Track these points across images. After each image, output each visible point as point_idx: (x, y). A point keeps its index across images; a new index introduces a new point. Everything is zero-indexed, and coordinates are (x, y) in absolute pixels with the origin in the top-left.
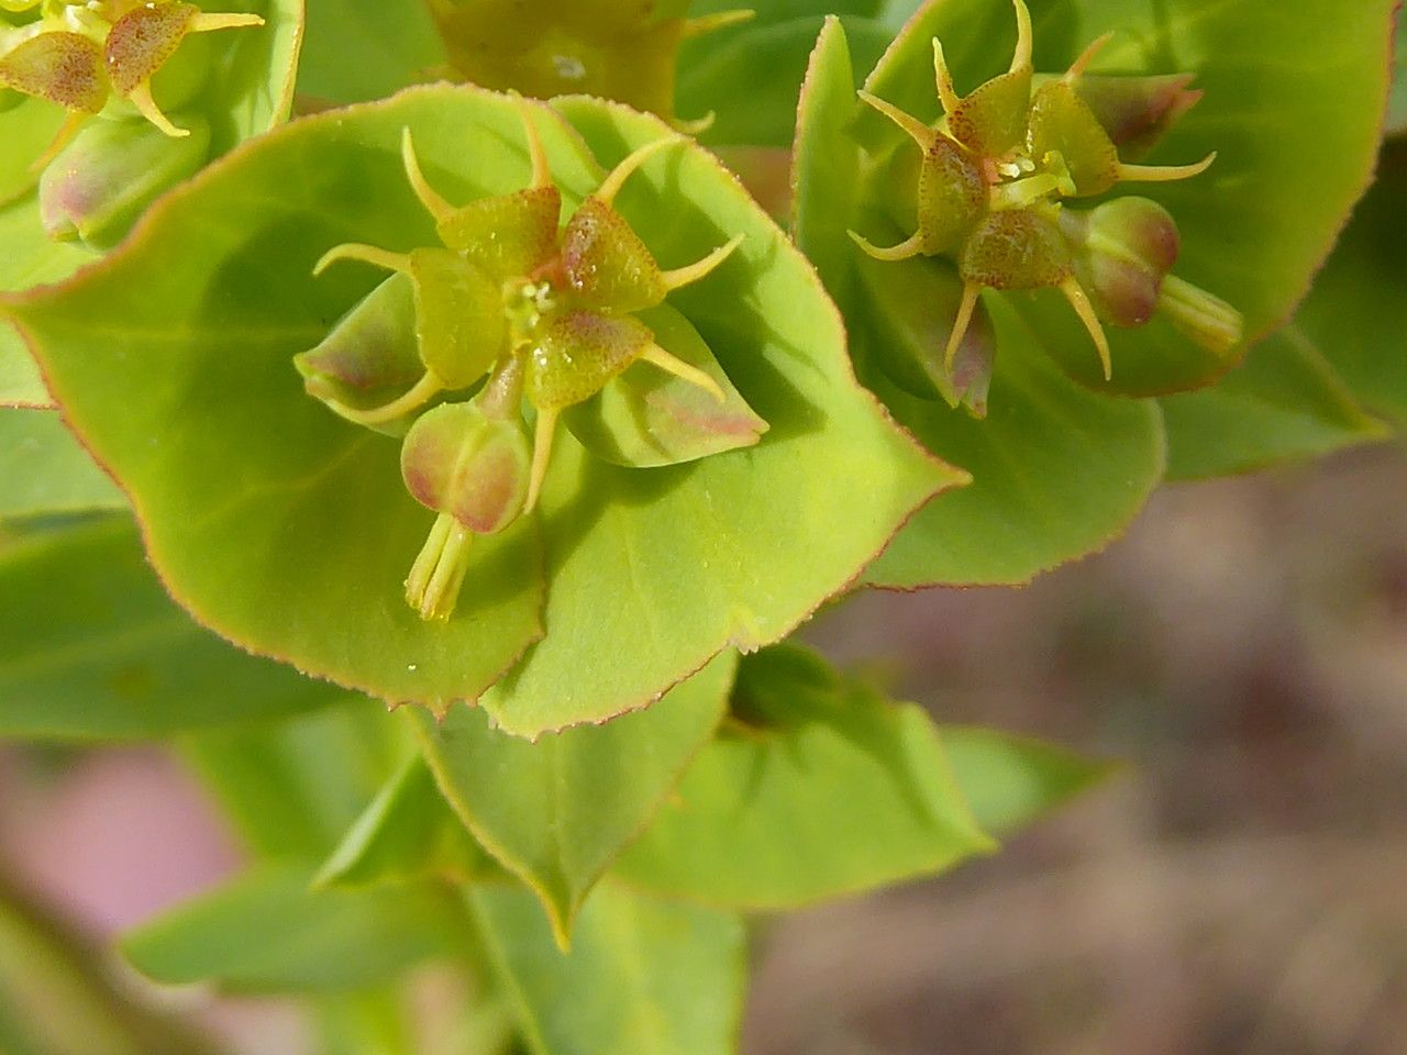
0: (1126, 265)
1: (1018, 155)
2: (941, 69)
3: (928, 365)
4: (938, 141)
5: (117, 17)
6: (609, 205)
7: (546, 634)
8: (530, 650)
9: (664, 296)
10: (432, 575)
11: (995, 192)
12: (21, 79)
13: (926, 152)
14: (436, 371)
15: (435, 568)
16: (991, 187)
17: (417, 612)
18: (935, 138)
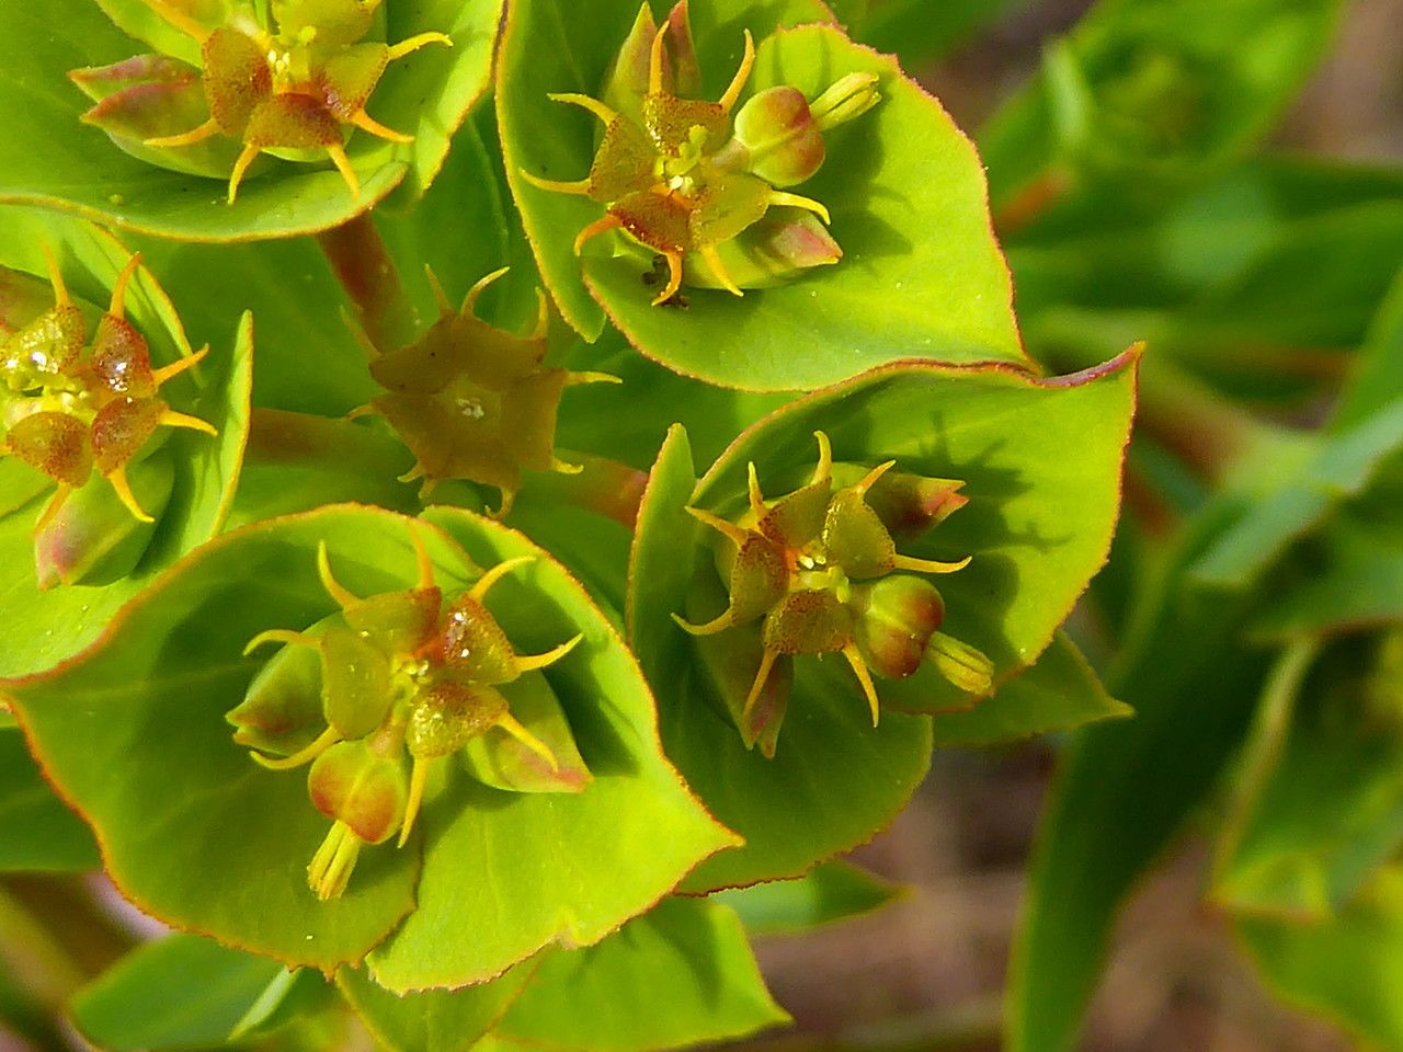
0: (897, 635)
1: (815, 548)
2: (754, 488)
3: (733, 708)
4: (749, 540)
5: (103, 405)
6: (479, 602)
7: (417, 905)
8: (403, 921)
9: (518, 675)
10: (327, 869)
11: (793, 579)
12: (24, 452)
13: (739, 548)
14: (336, 727)
15: (331, 861)
16: (791, 574)
17: (316, 894)
18: (747, 537)
